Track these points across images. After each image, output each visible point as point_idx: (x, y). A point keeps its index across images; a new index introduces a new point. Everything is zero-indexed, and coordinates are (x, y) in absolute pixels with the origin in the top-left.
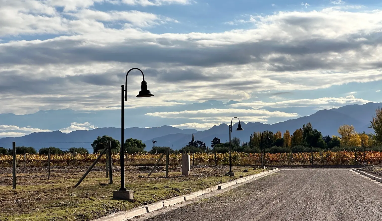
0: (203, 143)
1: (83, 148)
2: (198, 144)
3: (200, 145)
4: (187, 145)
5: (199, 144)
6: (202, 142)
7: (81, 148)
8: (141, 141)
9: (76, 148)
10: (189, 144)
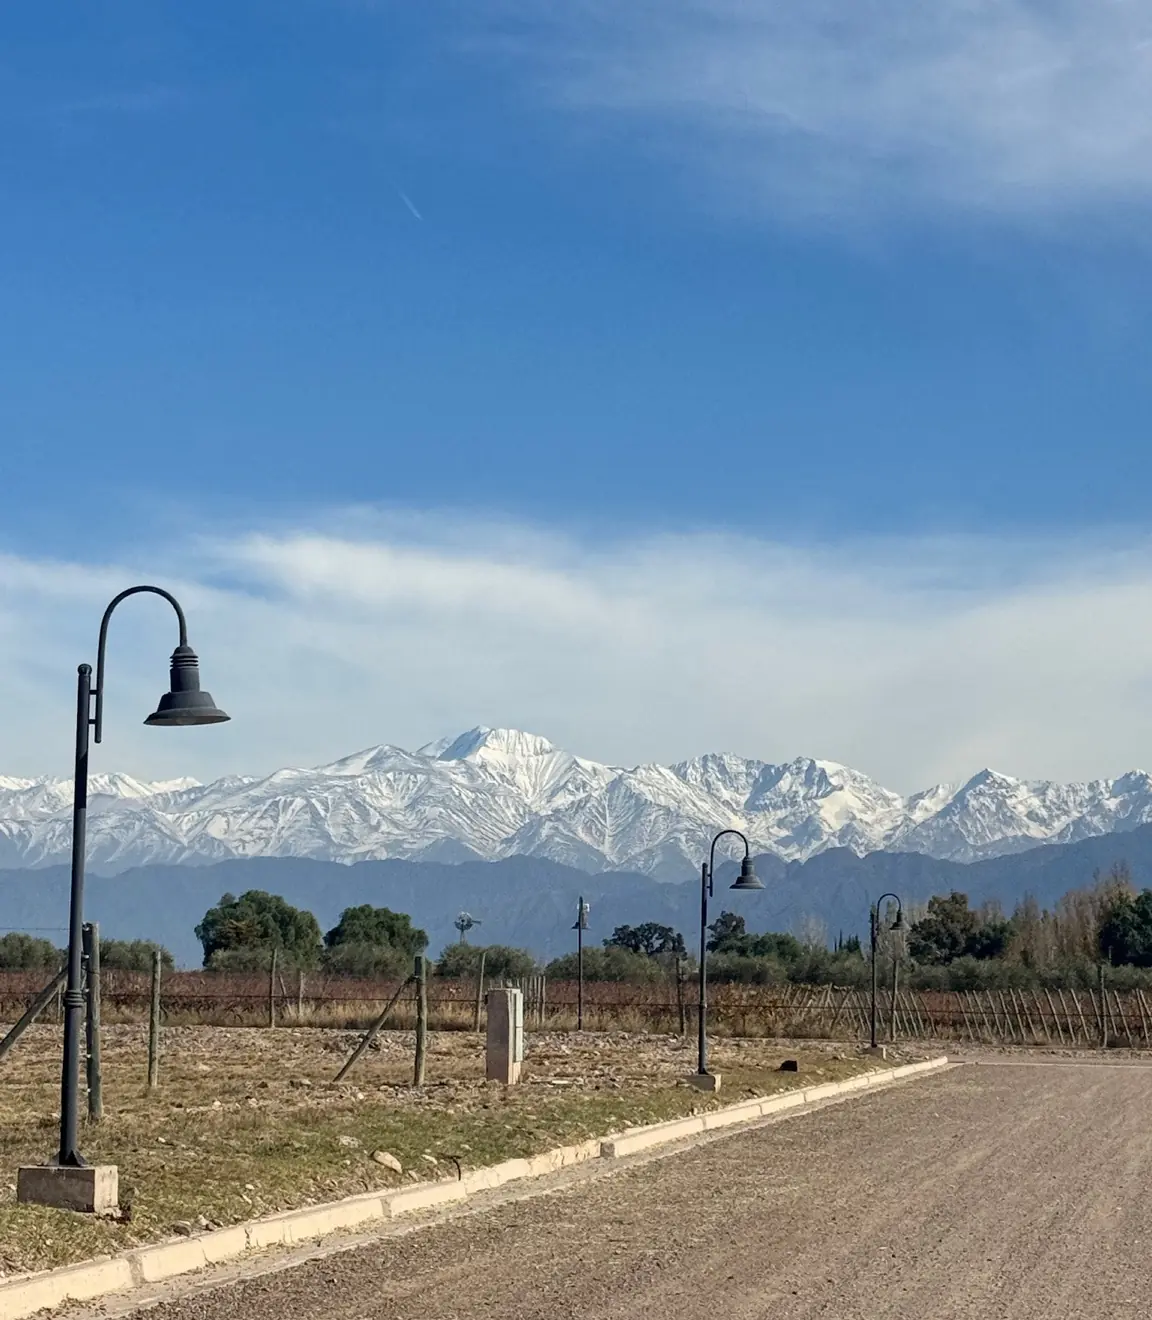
0: (674, 935)
1: (153, 941)
2: (651, 937)
3: (661, 941)
4: (606, 942)
5: (657, 939)
6: (670, 929)
7: (143, 942)
8: (406, 918)
9: (121, 944)
10: (616, 937)
